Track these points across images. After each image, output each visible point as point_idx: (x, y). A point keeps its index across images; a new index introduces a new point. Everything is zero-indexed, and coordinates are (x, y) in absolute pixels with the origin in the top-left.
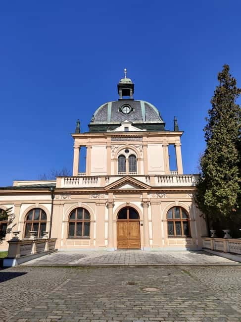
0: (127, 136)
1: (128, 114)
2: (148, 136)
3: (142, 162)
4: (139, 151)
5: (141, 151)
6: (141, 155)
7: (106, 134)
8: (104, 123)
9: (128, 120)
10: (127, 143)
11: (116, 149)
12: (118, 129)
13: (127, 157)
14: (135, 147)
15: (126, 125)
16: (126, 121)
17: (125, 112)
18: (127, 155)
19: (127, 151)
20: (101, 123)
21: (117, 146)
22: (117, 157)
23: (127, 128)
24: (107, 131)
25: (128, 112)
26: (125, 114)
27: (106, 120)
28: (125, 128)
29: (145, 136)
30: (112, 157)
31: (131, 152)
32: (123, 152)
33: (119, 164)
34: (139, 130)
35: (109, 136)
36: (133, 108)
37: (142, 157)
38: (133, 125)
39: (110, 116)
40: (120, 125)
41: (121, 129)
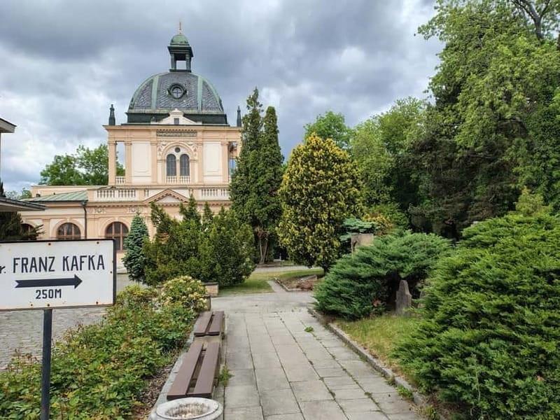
0: (176, 130)
1: (179, 99)
2: (204, 131)
3: (196, 165)
4: (193, 150)
5: (195, 150)
6: (195, 155)
7: (150, 128)
8: (147, 111)
9: (179, 109)
10: (177, 140)
11: (164, 147)
12: (165, 121)
13: (178, 158)
14: (188, 146)
15: (176, 117)
16: (176, 110)
17: (175, 95)
18: (178, 156)
19: (178, 150)
20: (143, 111)
21: (164, 143)
22: (166, 158)
23: (178, 119)
24: (152, 123)
25: (179, 95)
26: (175, 98)
27: (149, 107)
28: (175, 119)
29: (200, 131)
30: (159, 158)
31: (183, 151)
32: (173, 151)
33: (168, 166)
34: (193, 123)
35: (153, 130)
36: (186, 91)
37: (196, 158)
38: (185, 115)
39: (155, 101)
40: (168, 115)
41: (169, 120)
